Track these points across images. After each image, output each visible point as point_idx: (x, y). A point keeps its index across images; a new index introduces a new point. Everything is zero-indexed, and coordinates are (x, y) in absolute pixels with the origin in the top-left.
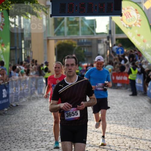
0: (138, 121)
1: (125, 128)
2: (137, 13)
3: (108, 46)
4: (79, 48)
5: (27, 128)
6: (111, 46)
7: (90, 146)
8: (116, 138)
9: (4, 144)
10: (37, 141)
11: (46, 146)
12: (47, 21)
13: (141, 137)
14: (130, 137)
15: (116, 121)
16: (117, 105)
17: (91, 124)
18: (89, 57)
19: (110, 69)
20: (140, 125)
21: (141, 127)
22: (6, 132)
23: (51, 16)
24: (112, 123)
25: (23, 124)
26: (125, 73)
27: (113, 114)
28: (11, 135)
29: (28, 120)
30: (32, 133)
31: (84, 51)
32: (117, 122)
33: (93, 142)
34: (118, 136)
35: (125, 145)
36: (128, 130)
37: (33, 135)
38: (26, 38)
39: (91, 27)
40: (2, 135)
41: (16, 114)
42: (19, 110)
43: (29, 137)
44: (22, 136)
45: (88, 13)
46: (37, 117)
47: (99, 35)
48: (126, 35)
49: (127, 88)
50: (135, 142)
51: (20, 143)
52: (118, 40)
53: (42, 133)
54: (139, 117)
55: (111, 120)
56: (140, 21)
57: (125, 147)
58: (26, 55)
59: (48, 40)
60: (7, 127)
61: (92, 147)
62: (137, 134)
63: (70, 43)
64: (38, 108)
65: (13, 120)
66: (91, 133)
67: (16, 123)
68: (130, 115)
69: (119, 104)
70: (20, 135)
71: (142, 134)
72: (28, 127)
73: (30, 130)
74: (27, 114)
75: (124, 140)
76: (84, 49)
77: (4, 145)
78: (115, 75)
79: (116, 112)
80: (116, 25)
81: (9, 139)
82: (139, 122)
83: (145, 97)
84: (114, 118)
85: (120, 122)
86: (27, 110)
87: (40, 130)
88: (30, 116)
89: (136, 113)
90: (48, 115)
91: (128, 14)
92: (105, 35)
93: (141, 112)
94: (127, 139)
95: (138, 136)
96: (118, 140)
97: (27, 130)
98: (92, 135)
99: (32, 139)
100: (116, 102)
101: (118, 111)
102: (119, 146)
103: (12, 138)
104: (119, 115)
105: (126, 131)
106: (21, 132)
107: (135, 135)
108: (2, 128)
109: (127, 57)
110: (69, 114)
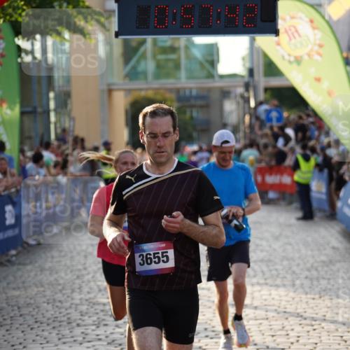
0: (318, 279)
1: (287, 295)
2: (314, 28)
3: (246, 105)
4: (181, 110)
5: (64, 294)
6: (252, 104)
7: (207, 336)
8: (267, 319)
9: (8, 332)
10: (85, 325)
11: (107, 337)
12: (108, 48)
13: (325, 316)
14: (299, 315)
15: (266, 279)
16: (268, 241)
18: (203, 131)
19: (251, 158)
20: (321, 288)
21: (323, 293)
22: (13, 304)
23: (117, 35)
24: (258, 283)
25: (52, 285)
26: (286, 168)
27: (260, 264)
28: (24, 311)
29: (65, 277)
30: (73, 306)
31: (192, 118)
32: (268, 281)
33: (213, 327)
34: (270, 314)
35: (288, 335)
36: (293, 299)
37: (76, 310)
38: (59, 87)
39: (207, 61)
40: (4, 312)
41: (36, 262)
42: (44, 253)
43: (69, 316)
44: (52, 315)
45: (200, 27)
46: (85, 269)
47: (227, 80)
48: (287, 80)
49: (290, 203)
50: (310, 328)
51: (47, 330)
52: (269, 92)
53: (96, 307)
54: (320, 269)
55: (255, 276)
56: (321, 46)
57: (288, 339)
58: (58, 125)
59: (110, 91)
60: (16, 293)
61: (212, 338)
62: (315, 308)
64: (87, 248)
65: (29, 276)
67: (36, 285)
68: (298, 265)
69: (272, 240)
70: (47, 311)
71: (326, 309)
72: (64, 292)
73: (70, 299)
74: (63, 263)
75: (286, 323)
76: (192, 112)
77: (10, 334)
78: (261, 171)
79: (266, 259)
80: (265, 56)
81: (21, 320)
82: (319, 281)
83: (333, 223)
84: (263, 272)
85: (276, 280)
86: (63, 254)
87: (93, 299)
88: (68, 268)
89: (311, 261)
91: (293, 30)
92: (239, 79)
93: (323, 258)
94: (293, 320)
95: (317, 314)
96: (272, 323)
97: (62, 299)
99: (75, 320)
100: (267, 235)
101: (270, 255)
102: (273, 336)
103: (28, 318)
104: (273, 266)
105: (288, 301)
106: (48, 303)
107: (310, 311)
108: (4, 295)
109: (290, 132)
110: (147, 259)
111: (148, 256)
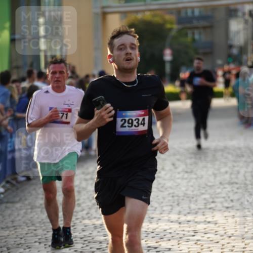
4: (182, 33)
17: (214, 220)
18: (205, 54)
25: (44, 223)
31: (194, 40)
41: (26, 199)
42: (35, 189)
53: (92, 245)
59: (104, 15)
63: (157, 20)
64: (81, 183)
65: (18, 215)
66: (218, 242)
67: (27, 224)
76: (193, 34)
98: (219, 245)
106: (40, 243)
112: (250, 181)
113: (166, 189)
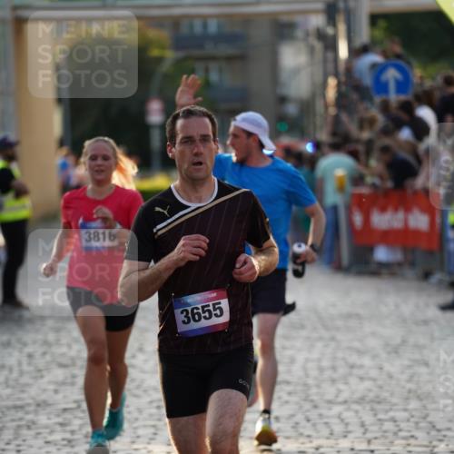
3: (330, 55)
6: (343, 51)
15: (369, 442)
16: (375, 357)
19: (340, 172)
24: (352, 449)
26: (415, 193)
27: (355, 407)
32: (372, 447)
52: (382, 24)
55: (345, 435)
69: (384, 355)
76: (207, 71)
78: (364, 204)
79: (371, 395)
84: (363, 425)
85: (392, 442)
90: (20, 414)
100: (372, 343)
101: (381, 387)
104: (387, 411)
109: (426, 114)
110: (193, 315)
111: (195, 311)
112: (316, 378)
113: (145, 391)
